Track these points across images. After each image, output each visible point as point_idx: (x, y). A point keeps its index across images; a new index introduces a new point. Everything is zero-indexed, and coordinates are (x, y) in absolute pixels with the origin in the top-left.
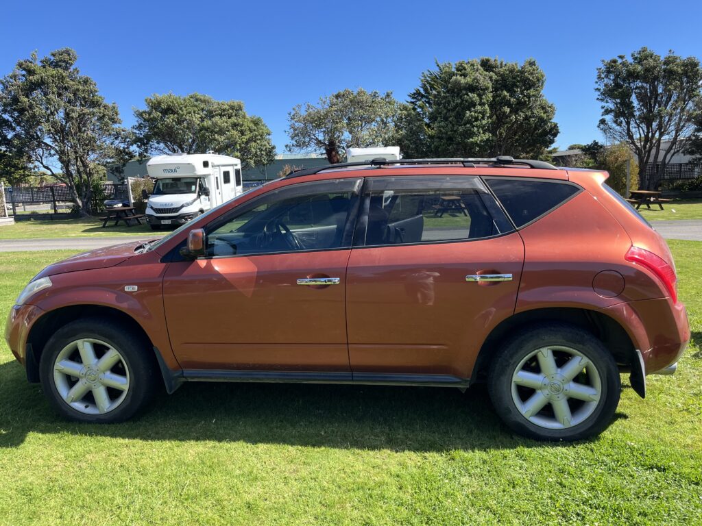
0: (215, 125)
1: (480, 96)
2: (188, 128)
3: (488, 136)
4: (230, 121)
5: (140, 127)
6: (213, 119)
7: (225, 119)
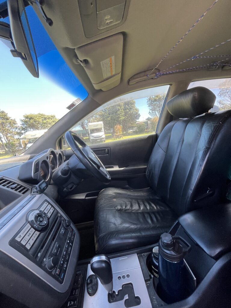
0: (47, 122)
1: (120, 107)
2: (38, 123)
3: (124, 118)
4: (52, 120)
5: (23, 125)
6: (46, 120)
7: (50, 120)
